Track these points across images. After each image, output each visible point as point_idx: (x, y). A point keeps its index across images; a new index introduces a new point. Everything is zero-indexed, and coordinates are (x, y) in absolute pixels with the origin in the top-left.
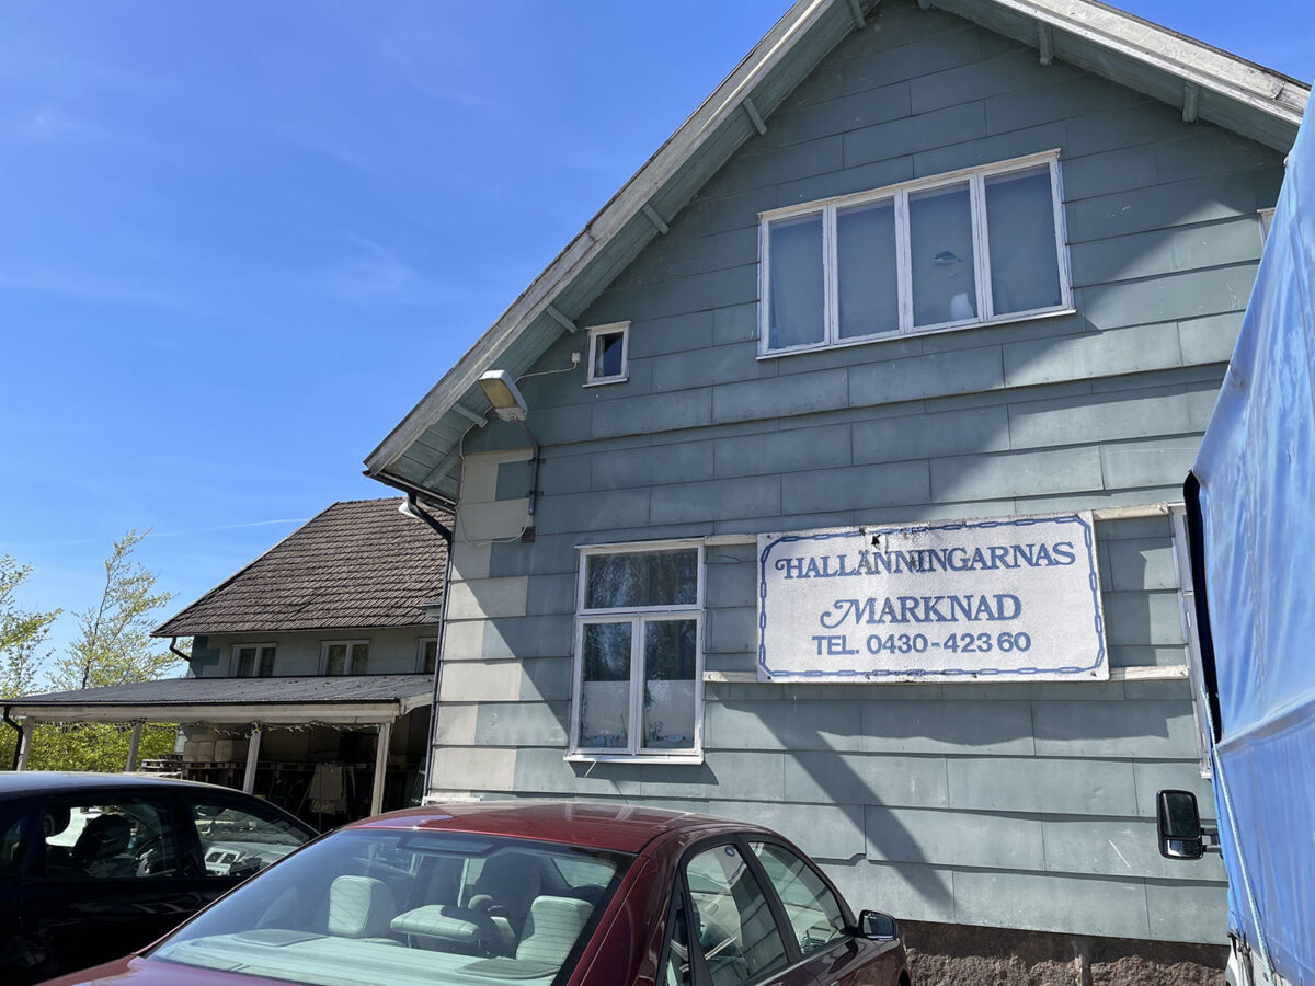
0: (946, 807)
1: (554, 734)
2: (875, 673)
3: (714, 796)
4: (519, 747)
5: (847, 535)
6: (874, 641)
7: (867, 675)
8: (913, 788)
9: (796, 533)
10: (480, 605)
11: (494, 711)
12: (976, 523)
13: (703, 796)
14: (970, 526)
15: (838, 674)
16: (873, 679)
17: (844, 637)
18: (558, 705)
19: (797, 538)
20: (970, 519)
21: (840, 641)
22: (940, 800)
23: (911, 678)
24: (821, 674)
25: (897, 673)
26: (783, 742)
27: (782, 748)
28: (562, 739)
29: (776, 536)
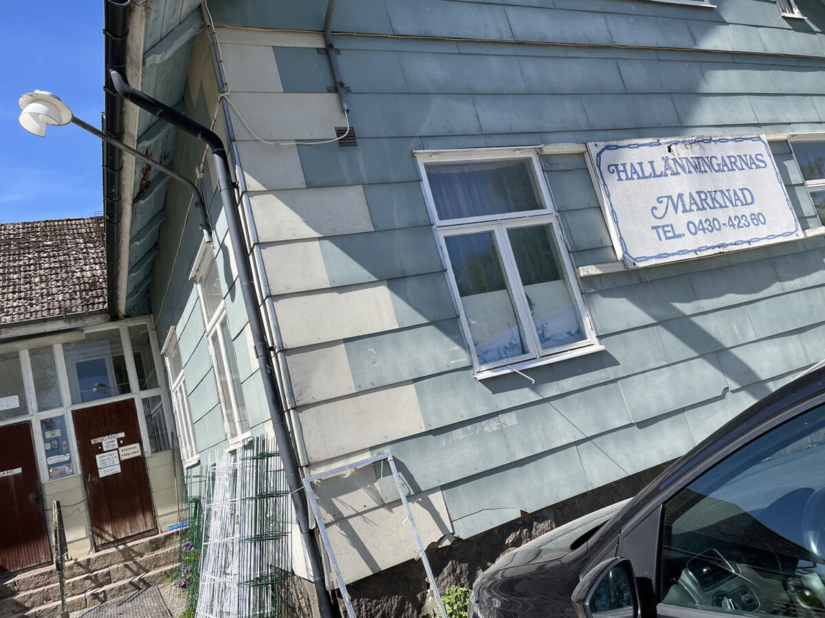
0: (756, 339)
1: (454, 356)
2: (700, 250)
3: (620, 375)
4: (415, 381)
5: (650, 145)
6: (691, 225)
7: (695, 251)
8: (736, 331)
9: (615, 143)
10: (307, 223)
11: (370, 346)
12: (717, 139)
13: (612, 378)
14: (715, 141)
15: (678, 253)
16: (700, 254)
17: (671, 225)
18: (448, 324)
19: (617, 147)
20: (714, 136)
21: (670, 229)
22: (752, 336)
23: (721, 250)
24: (668, 255)
25: (713, 248)
26: (653, 317)
27: (654, 322)
28: (464, 360)
29: (602, 145)
